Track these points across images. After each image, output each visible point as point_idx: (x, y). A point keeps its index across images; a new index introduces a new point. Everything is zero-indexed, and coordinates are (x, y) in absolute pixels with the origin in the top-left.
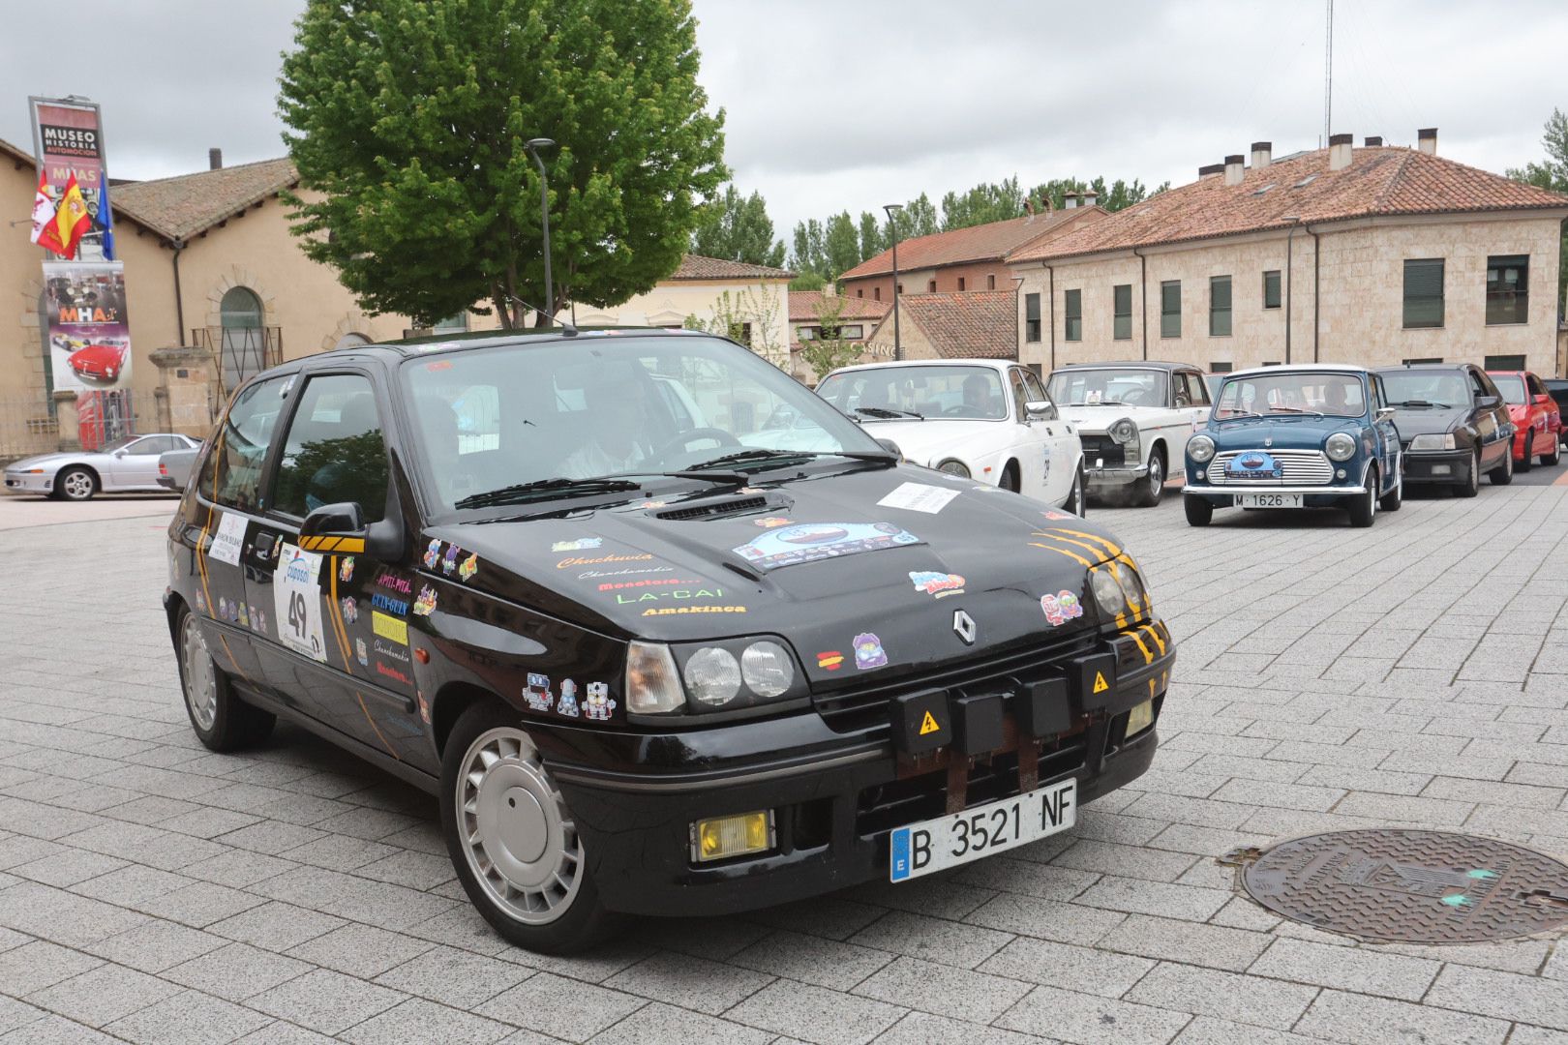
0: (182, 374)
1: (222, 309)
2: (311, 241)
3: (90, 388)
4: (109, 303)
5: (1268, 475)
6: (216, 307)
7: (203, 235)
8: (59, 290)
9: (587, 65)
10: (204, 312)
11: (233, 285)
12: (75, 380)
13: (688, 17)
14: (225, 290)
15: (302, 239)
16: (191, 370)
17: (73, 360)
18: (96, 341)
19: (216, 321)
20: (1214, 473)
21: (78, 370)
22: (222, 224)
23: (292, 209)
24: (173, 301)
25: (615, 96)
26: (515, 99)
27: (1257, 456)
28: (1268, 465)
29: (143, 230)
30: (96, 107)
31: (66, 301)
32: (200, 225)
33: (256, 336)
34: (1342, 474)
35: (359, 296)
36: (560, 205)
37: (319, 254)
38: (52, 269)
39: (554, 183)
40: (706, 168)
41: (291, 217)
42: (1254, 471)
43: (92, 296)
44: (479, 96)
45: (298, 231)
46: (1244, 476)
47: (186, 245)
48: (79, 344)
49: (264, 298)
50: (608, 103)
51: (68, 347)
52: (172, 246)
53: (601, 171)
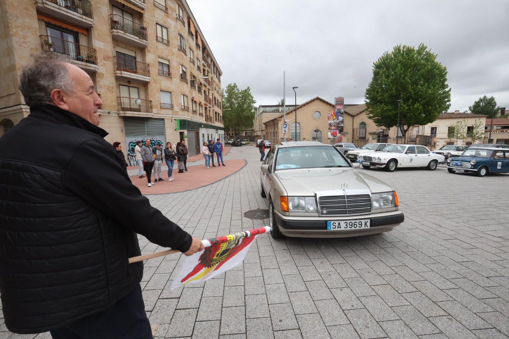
0: (344, 136)
1: (360, 125)
2: (369, 116)
3: (332, 137)
4: (336, 126)
5: (459, 166)
6: (359, 125)
7: (358, 114)
8: (330, 125)
9: (417, 84)
10: (357, 126)
11: (362, 121)
12: (331, 136)
13: (445, 72)
14: (360, 122)
15: (368, 116)
16: (345, 135)
17: (331, 134)
18: (334, 131)
19: (358, 127)
20: (451, 165)
21: (331, 135)
22: (361, 113)
23: (367, 111)
24: (352, 124)
25: (422, 90)
26: (402, 92)
27: (458, 162)
28: (459, 164)
29: (349, 114)
30: (343, 98)
31: (331, 126)
32: (357, 113)
33: (364, 129)
34: (472, 167)
35: (376, 124)
36: (409, 109)
37: (370, 118)
38: (330, 122)
39: (408, 106)
40: (446, 100)
41: (366, 112)
42: (457, 164)
43: (334, 125)
44: (396, 92)
45: (367, 114)
46: (455, 165)
47: (355, 116)
48: (332, 131)
49: (366, 123)
50: (420, 91)
51: (331, 132)
52: (353, 116)
53: (418, 103)
